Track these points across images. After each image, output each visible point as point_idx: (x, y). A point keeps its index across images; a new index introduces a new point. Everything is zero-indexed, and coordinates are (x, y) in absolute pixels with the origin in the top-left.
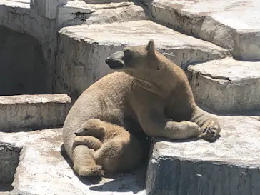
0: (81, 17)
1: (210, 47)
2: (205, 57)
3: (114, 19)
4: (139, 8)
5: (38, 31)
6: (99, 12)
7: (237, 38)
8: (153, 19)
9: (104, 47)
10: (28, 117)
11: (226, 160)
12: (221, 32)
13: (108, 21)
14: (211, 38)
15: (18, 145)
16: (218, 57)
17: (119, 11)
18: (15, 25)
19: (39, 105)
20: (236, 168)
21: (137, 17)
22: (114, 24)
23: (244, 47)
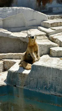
3: (41, 39)
6: (38, 38)
7: (61, 43)
15: (16, 62)
17: (43, 38)
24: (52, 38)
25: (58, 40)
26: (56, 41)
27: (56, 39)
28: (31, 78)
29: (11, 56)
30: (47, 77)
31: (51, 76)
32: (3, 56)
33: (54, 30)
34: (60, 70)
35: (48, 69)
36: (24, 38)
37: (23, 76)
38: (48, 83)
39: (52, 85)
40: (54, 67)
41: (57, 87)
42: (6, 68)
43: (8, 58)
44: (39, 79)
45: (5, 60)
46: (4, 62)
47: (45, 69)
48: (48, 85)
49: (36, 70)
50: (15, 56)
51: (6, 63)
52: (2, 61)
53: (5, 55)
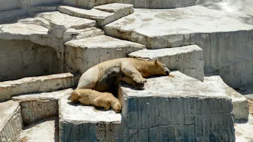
0: (74, 36)
1: (137, 45)
2: (137, 49)
3: (90, 36)
4: (99, 30)
5: (54, 45)
6: (82, 33)
7: (148, 39)
8: (106, 34)
9: (91, 49)
10: (58, 85)
11: (159, 95)
12: (141, 37)
13: (87, 37)
14: (136, 41)
15: (56, 98)
16: (141, 49)
18: (42, 43)
19: (62, 78)
20: (164, 98)
21: (99, 34)
22: (90, 38)
23: (152, 43)
24: (118, 31)
25: (138, 34)
26: (133, 36)
27: (130, 33)
28: (131, 132)
29: (33, 84)
30: (170, 120)
31: (180, 117)
32: (12, 87)
33: (110, 11)
34: (201, 101)
35: (170, 101)
36: (42, 36)
37: (107, 129)
38: (176, 134)
39: (186, 137)
41: (198, 139)
43: (25, 91)
44: (151, 129)
45: (23, 97)
46: (20, 104)
47: (164, 104)
48: (177, 138)
49: (142, 110)
50: (46, 84)
51: (26, 105)
52: (15, 100)
53: (17, 85)
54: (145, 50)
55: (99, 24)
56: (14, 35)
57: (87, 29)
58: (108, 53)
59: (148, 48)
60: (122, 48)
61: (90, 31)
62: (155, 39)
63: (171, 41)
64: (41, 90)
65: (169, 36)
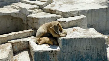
0: (31, 13)
1: (59, 16)
2: (59, 18)
3: (37, 12)
4: (41, 10)
5: (22, 17)
6: (34, 11)
7: (64, 13)
8: (44, 11)
9: (41, 18)
10: (27, 35)
12: (60, 13)
13: (36, 13)
14: (58, 14)
15: (28, 41)
16: (61, 18)
17: (38, 11)
19: (29, 32)
21: (41, 12)
22: (37, 14)
23: (66, 15)
24: (50, 10)
25: (59, 11)
26: (57, 12)
27: (56, 11)
28: (64, 54)
29: (16, 35)
30: (80, 48)
31: (85, 46)
32: (8, 37)
34: (93, 39)
35: (80, 40)
36: (16, 14)
37: (54, 53)
38: (83, 54)
39: (87, 55)
40: (86, 37)
41: (92, 55)
42: (15, 50)
43: (13, 38)
44: (73, 52)
45: (13, 41)
46: (12, 44)
47: (77, 41)
48: (84, 56)
49: (68, 44)
50: (22, 35)
51: (14, 45)
52: (9, 43)
53: (10, 36)
54: (63, 18)
55: (41, 7)
56: (4, 13)
57: (36, 10)
58: (48, 20)
59: (64, 17)
60: (54, 17)
61: (37, 10)
62: (67, 13)
63: (73, 14)
64: (20, 38)
65: (72, 12)
